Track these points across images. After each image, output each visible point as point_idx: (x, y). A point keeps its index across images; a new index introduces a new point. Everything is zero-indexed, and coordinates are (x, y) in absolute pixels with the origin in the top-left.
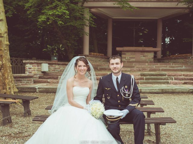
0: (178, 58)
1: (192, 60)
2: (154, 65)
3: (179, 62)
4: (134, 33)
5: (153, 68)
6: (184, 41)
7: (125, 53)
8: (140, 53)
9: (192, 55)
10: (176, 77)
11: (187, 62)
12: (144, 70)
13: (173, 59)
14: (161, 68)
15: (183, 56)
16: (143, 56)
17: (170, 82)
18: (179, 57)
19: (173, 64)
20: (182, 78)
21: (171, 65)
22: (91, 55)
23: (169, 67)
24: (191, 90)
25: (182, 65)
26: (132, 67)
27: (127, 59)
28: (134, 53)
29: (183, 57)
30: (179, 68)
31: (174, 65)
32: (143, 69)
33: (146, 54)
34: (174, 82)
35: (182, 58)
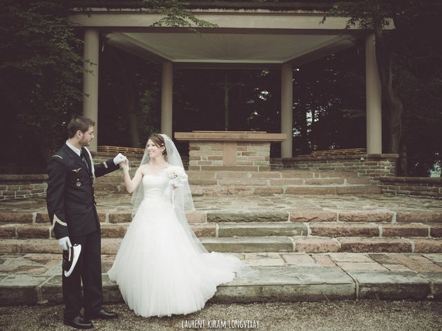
0: (332, 159)
1: (365, 164)
2: (268, 177)
3: (333, 169)
4: (227, 98)
5: (264, 187)
6: (344, 116)
7: (198, 145)
8: (236, 146)
9: (366, 151)
10: (317, 225)
11: (354, 168)
12: (240, 193)
13: (319, 160)
14: (285, 187)
15: (344, 152)
16: (243, 154)
17: (297, 244)
18: (334, 157)
19: (317, 176)
20: (334, 230)
21: (314, 178)
22: (101, 153)
23: (307, 183)
24: (364, 289)
25: (340, 176)
26: (209, 185)
27: (202, 160)
28: (219, 145)
29: (343, 157)
30: (332, 186)
31: (320, 178)
32: (239, 190)
33: (250, 148)
34: (310, 245)
35: (342, 159)
